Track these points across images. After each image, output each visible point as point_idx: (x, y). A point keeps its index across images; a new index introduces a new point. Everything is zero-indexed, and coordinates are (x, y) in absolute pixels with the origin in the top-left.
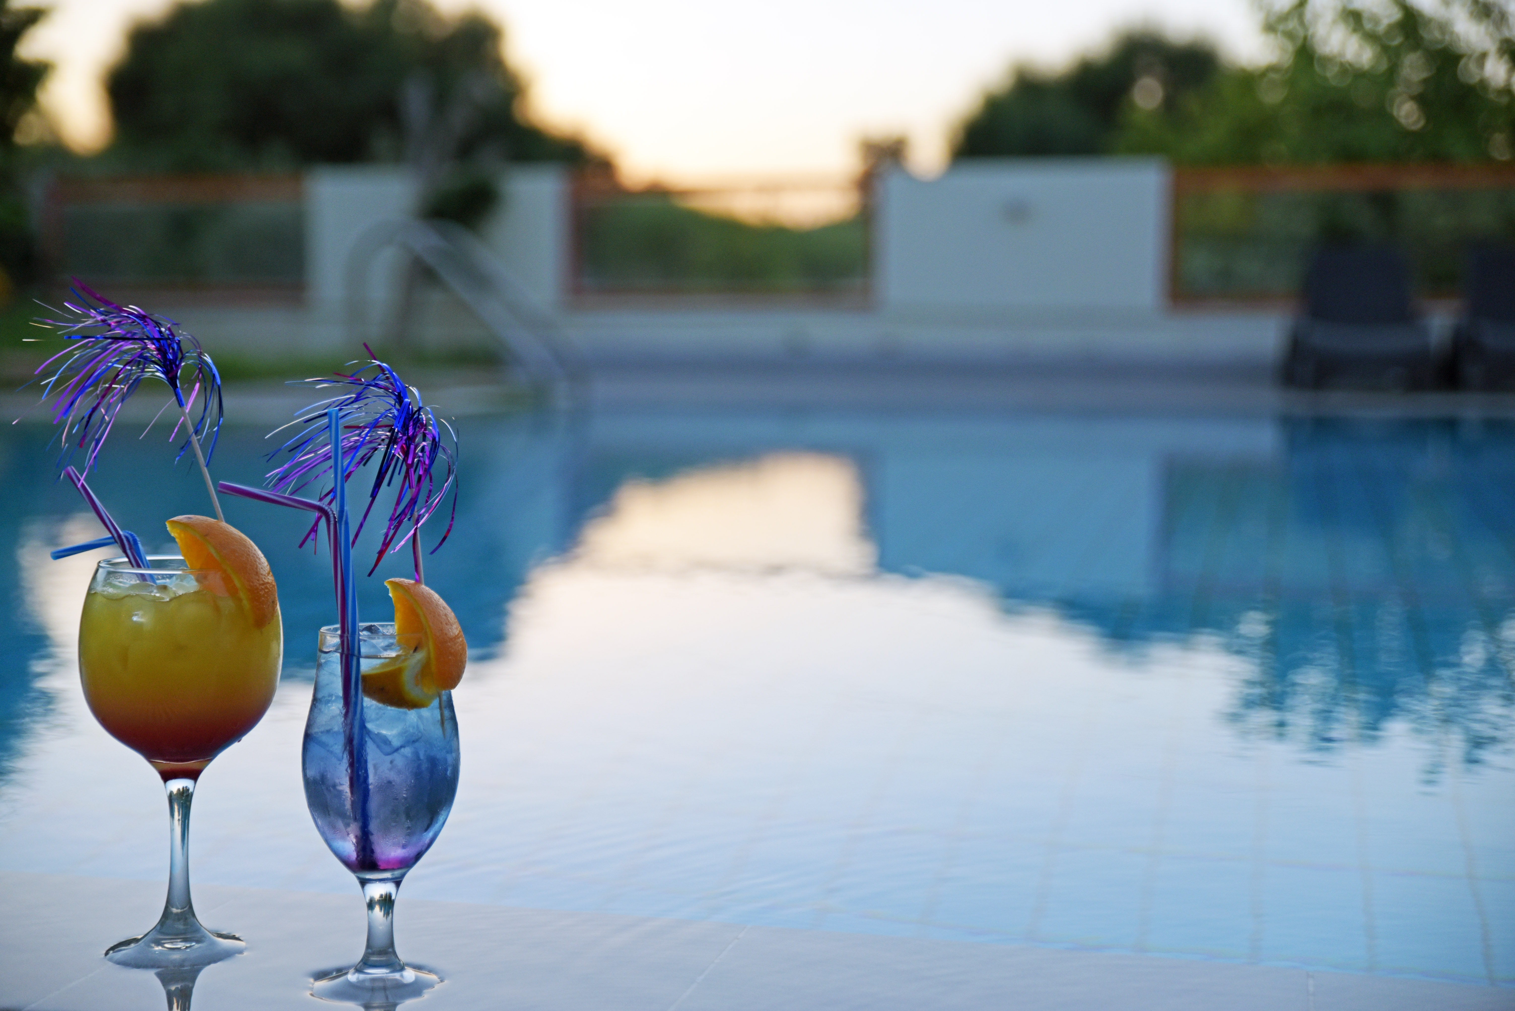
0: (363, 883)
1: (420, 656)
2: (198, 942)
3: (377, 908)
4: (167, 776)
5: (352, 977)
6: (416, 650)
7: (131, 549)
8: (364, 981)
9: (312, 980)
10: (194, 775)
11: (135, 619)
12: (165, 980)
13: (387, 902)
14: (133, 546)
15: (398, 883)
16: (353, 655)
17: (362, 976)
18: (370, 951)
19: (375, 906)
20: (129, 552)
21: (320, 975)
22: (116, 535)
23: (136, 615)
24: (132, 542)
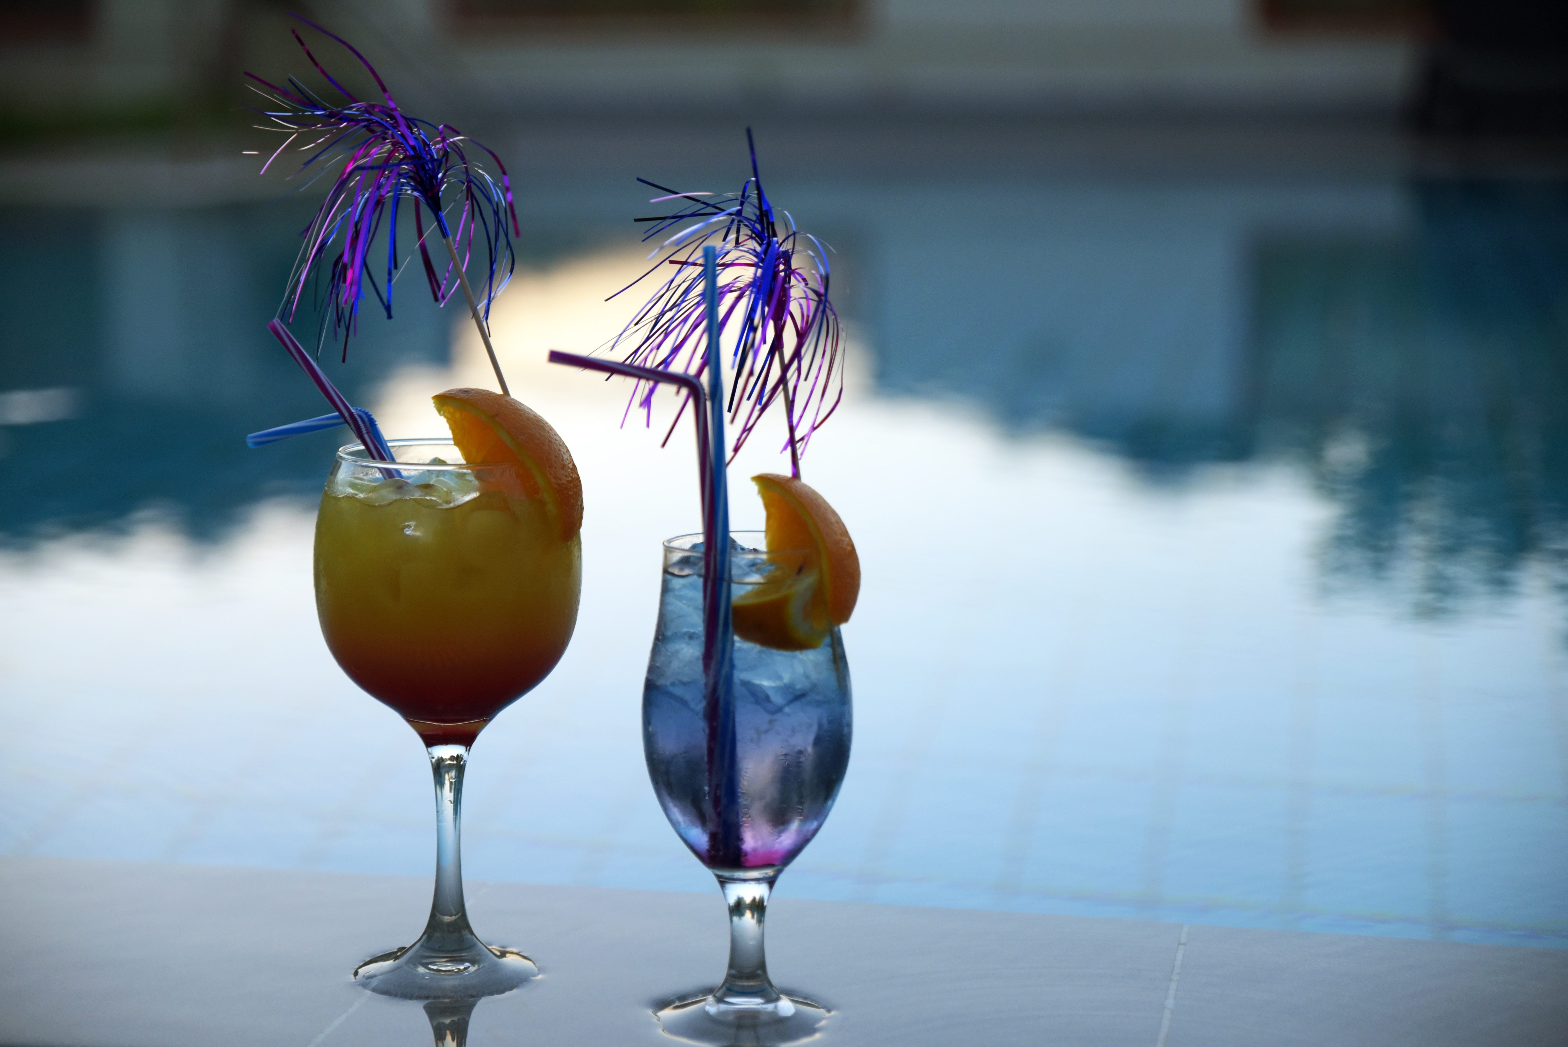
0: (723, 882)
1: (808, 580)
2: (473, 963)
3: (748, 914)
4: (430, 741)
5: (711, 1006)
6: (800, 570)
7: (368, 433)
8: (725, 1013)
9: (650, 1012)
10: (467, 739)
11: (408, 532)
12: (433, 1012)
13: (758, 907)
14: (370, 429)
15: (771, 882)
16: (722, 579)
17: (723, 1007)
18: (733, 972)
19: (745, 912)
20: (366, 437)
21: (662, 1004)
22: (346, 414)
23: (409, 526)
24: (368, 423)
